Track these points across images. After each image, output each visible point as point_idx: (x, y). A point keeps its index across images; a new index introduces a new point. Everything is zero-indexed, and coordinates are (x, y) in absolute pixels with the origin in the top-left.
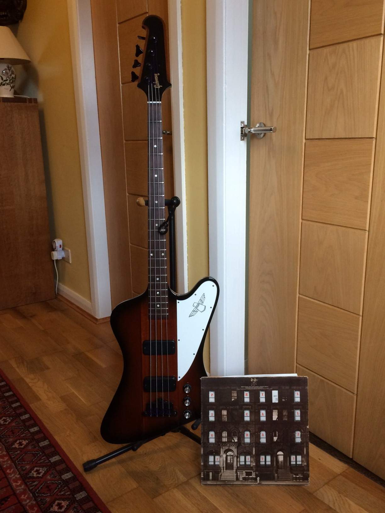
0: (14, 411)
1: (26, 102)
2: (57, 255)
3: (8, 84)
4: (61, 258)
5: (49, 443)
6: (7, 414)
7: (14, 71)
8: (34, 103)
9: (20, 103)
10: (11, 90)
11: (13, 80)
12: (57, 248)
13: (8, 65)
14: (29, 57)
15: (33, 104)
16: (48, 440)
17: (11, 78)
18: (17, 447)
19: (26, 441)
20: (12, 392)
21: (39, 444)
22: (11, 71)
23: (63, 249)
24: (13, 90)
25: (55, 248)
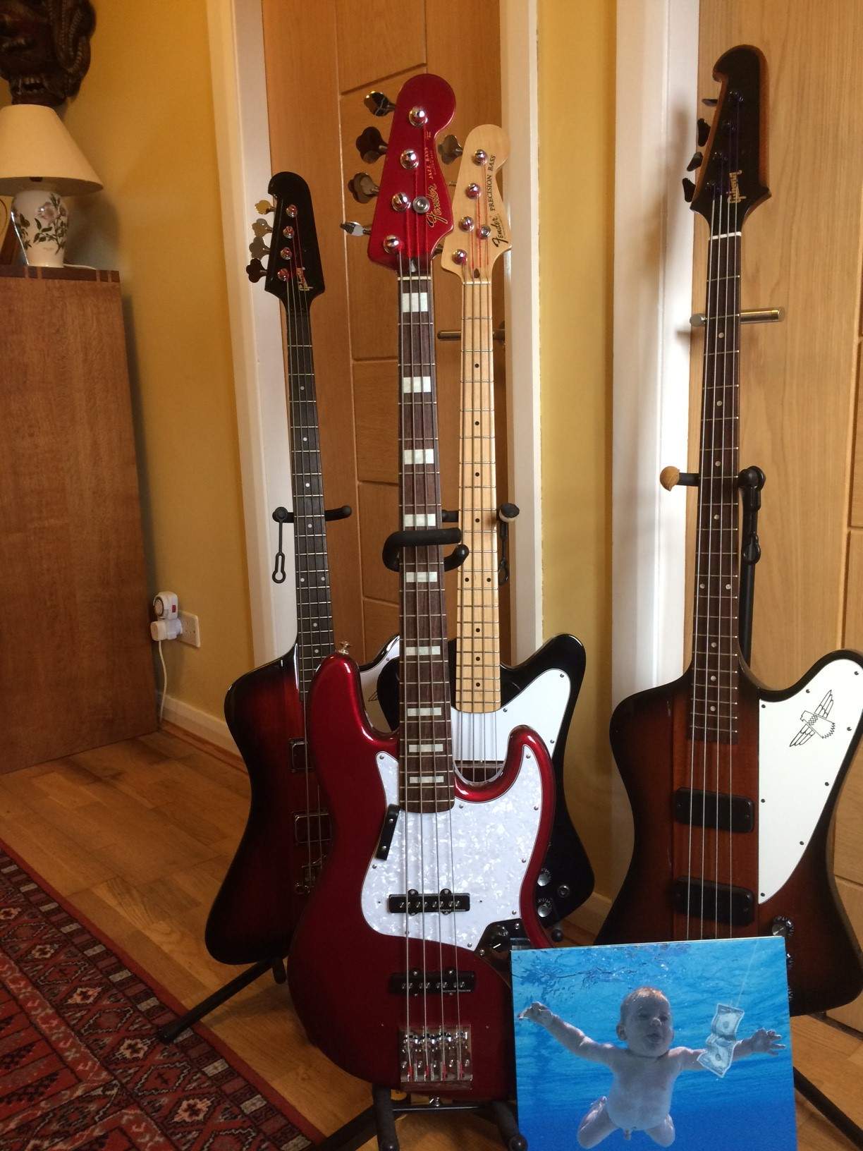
0: (150, 1022)
1: (95, 280)
2: (165, 630)
3: (51, 238)
4: (175, 637)
5: (265, 1102)
6: (134, 1031)
7: (65, 207)
8: (113, 281)
9: (81, 282)
10: (57, 252)
11: (63, 230)
12: (165, 612)
13: (52, 195)
14: (100, 176)
15: (110, 283)
16: (259, 1096)
17: (59, 225)
18: (188, 1120)
19: (205, 1100)
20: (127, 971)
21: (242, 1106)
22: (59, 208)
23: (180, 616)
24: (62, 251)
25: (161, 615)
